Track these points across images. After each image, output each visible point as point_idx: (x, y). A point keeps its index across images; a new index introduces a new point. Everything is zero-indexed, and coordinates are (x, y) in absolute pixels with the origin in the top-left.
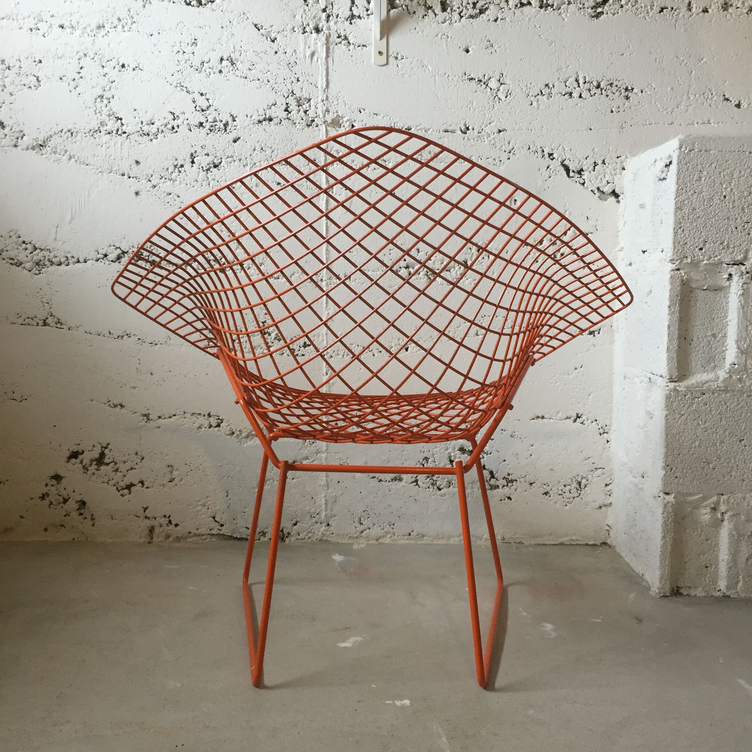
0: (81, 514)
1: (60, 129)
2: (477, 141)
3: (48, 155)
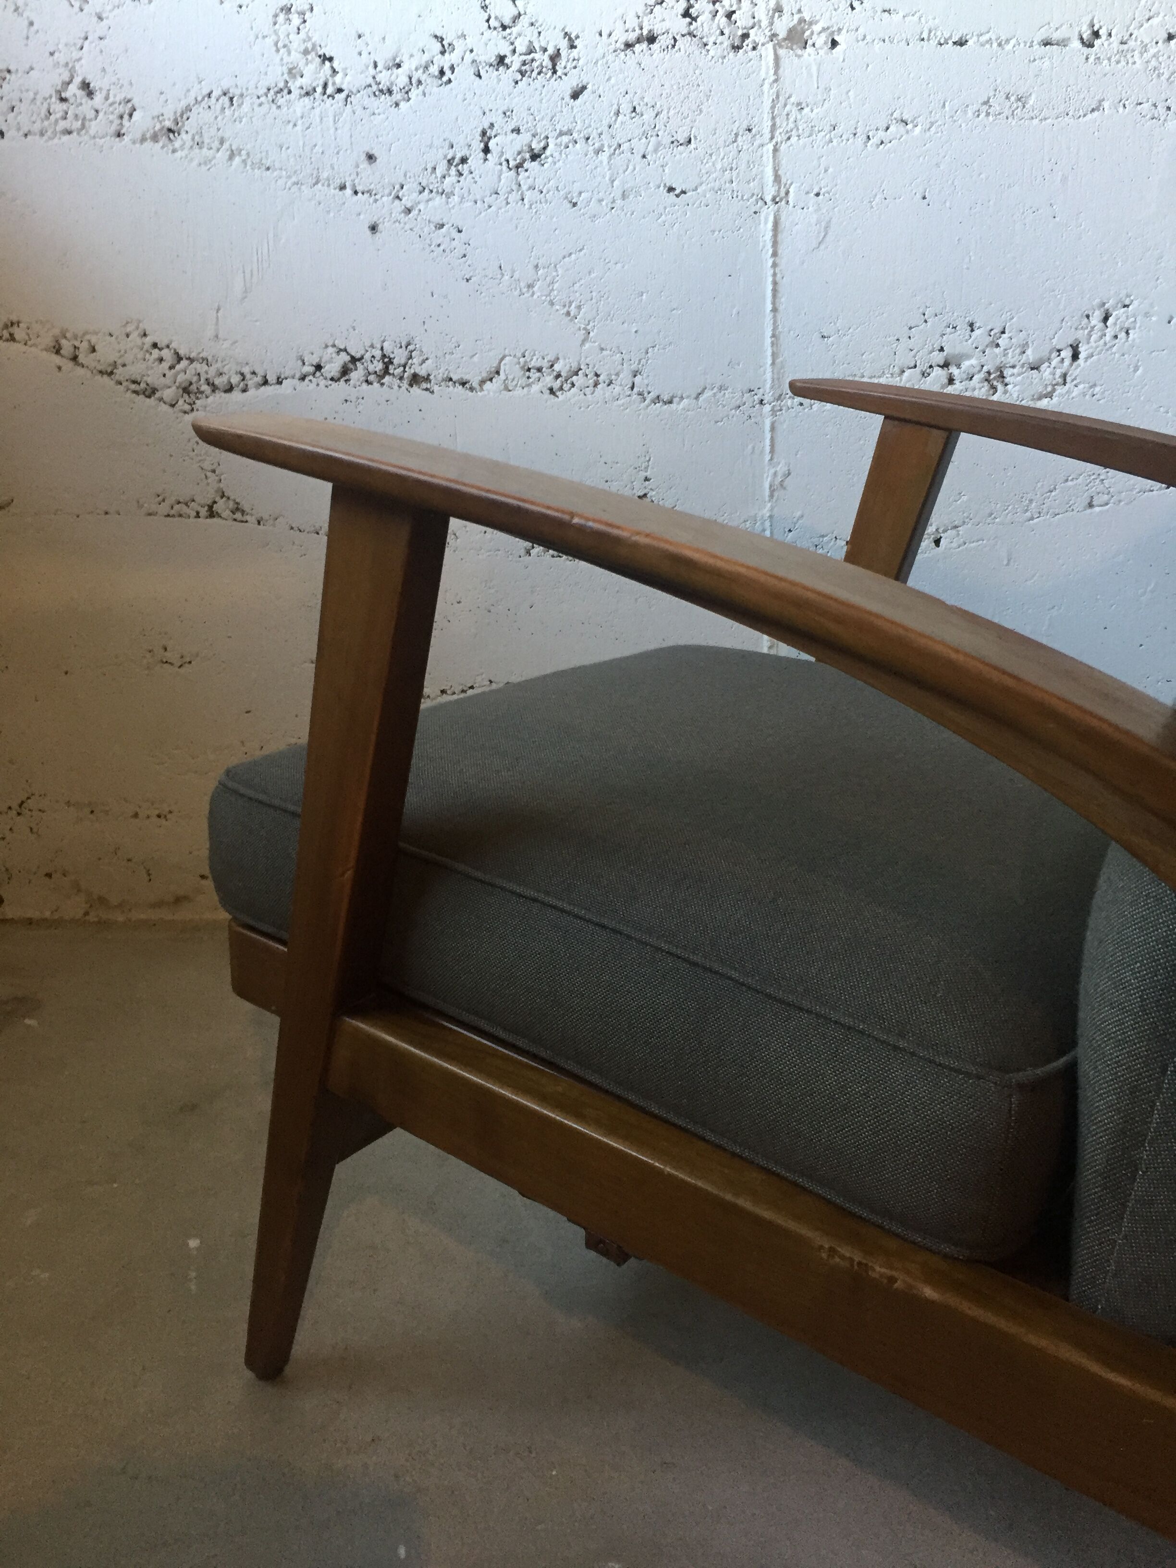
1: (205, 92)
2: (1118, 62)
3: (186, 152)
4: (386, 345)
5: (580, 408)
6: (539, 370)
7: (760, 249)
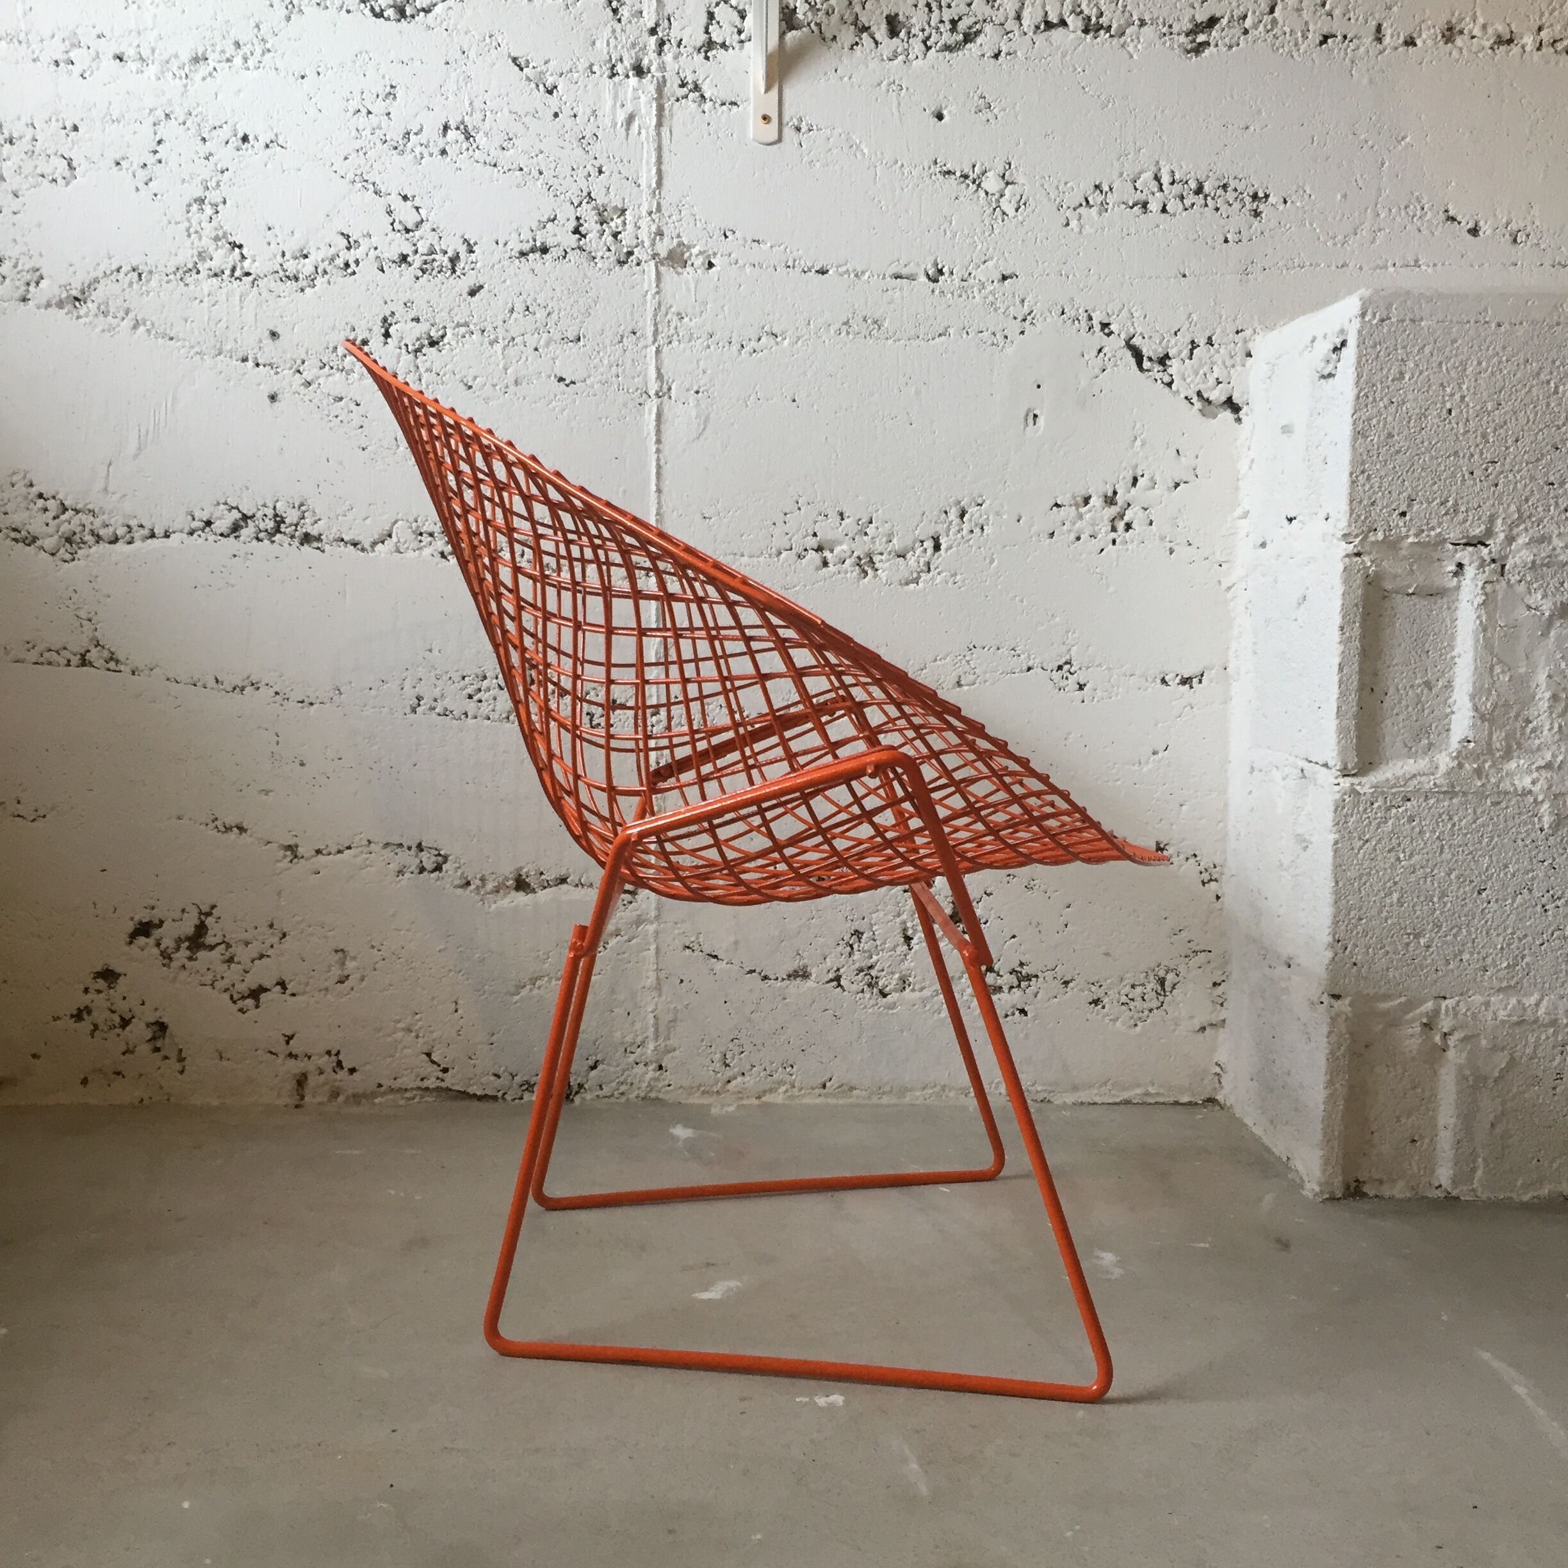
0: (157, 1050)
1: (114, 267)
2: (960, 296)
3: (91, 318)
4: (278, 505)
6: (431, 535)
7: (645, 435)
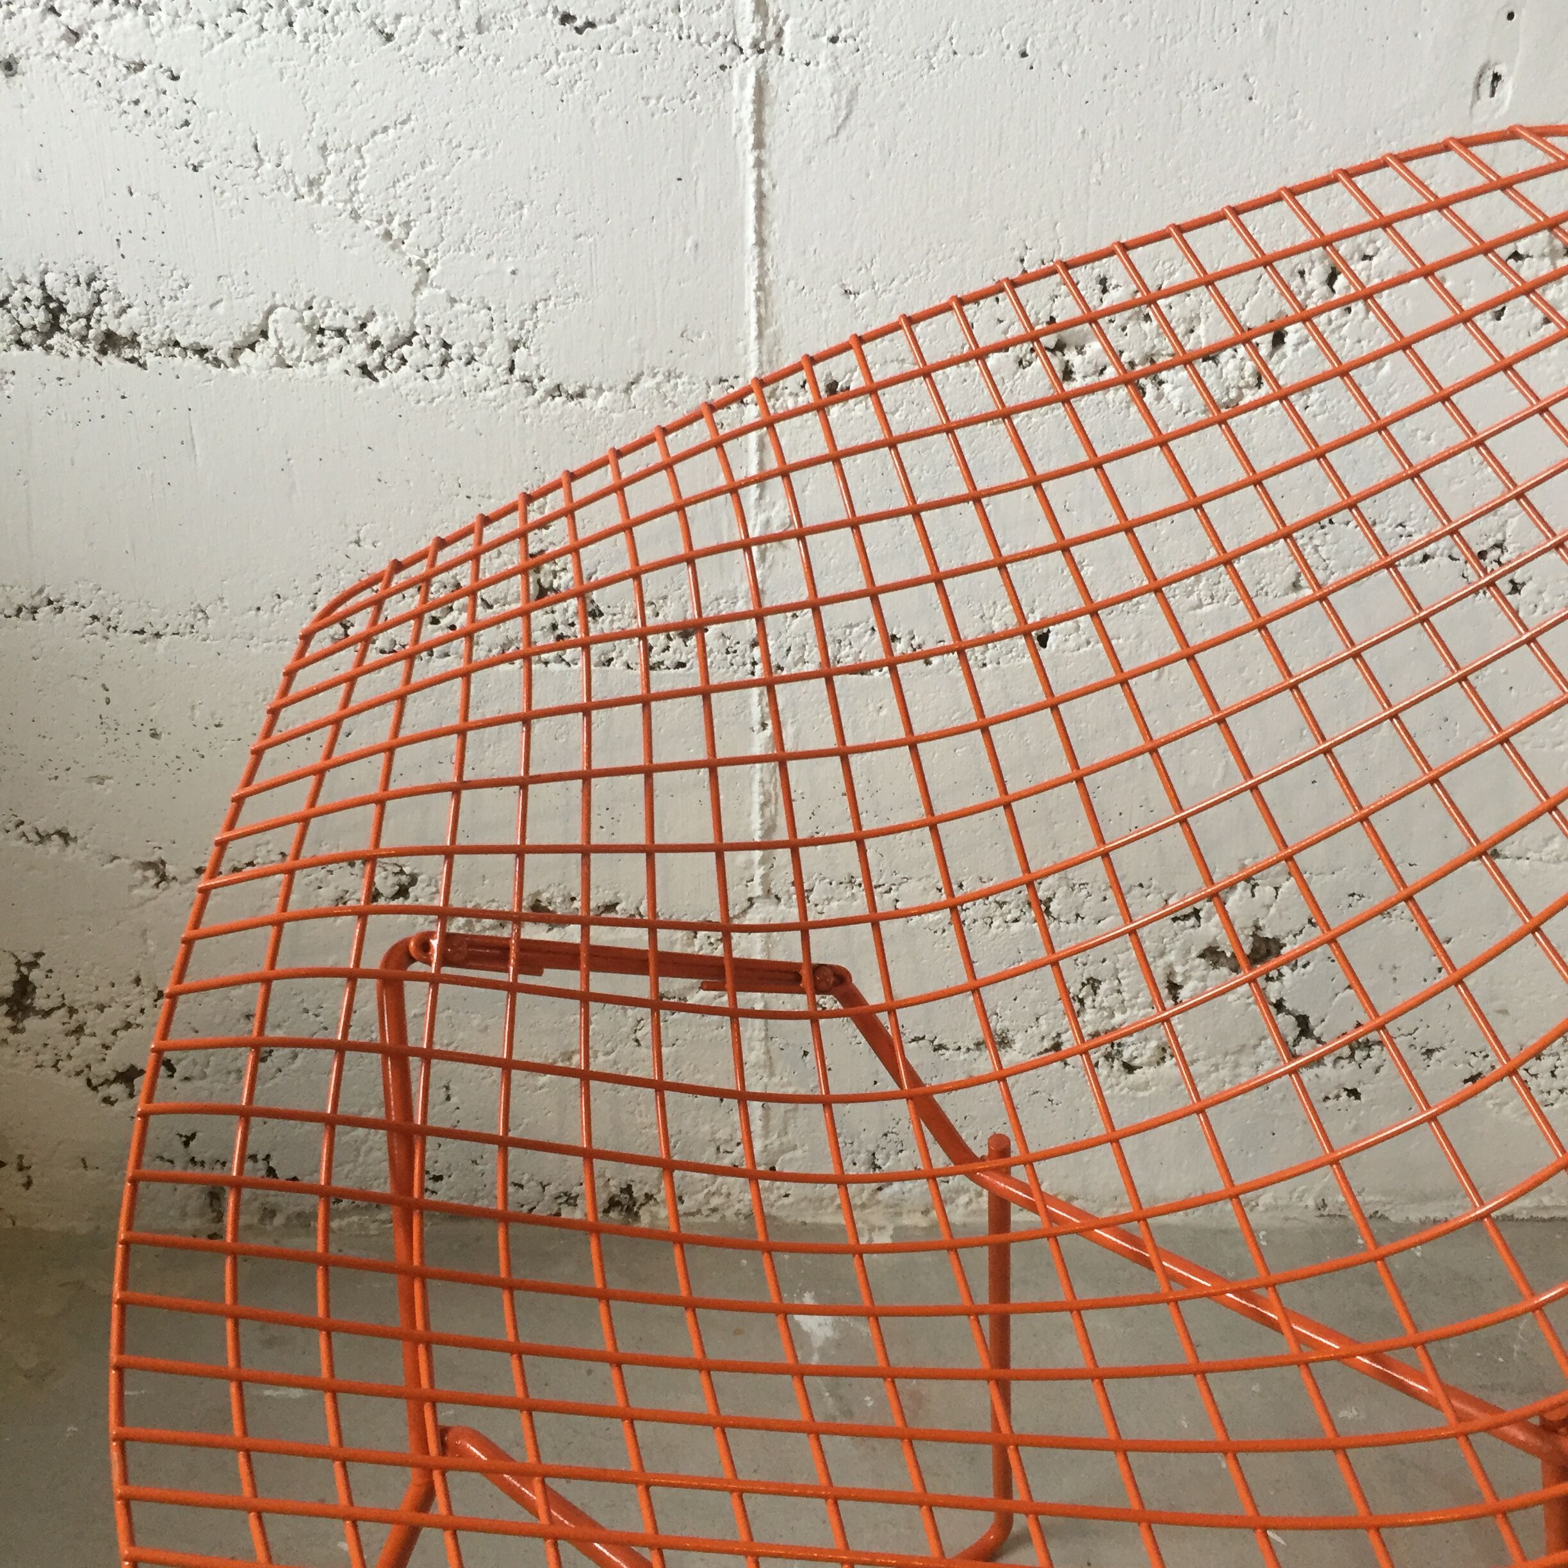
5: (419, 401)
6: (341, 333)
7: (734, 132)
